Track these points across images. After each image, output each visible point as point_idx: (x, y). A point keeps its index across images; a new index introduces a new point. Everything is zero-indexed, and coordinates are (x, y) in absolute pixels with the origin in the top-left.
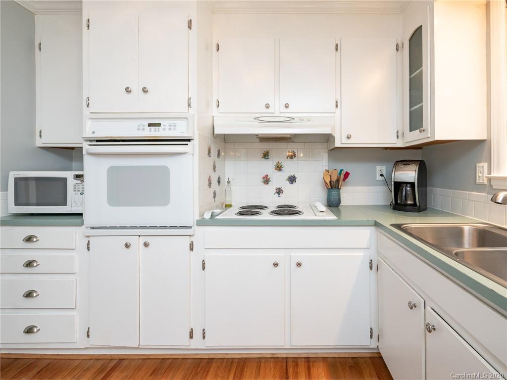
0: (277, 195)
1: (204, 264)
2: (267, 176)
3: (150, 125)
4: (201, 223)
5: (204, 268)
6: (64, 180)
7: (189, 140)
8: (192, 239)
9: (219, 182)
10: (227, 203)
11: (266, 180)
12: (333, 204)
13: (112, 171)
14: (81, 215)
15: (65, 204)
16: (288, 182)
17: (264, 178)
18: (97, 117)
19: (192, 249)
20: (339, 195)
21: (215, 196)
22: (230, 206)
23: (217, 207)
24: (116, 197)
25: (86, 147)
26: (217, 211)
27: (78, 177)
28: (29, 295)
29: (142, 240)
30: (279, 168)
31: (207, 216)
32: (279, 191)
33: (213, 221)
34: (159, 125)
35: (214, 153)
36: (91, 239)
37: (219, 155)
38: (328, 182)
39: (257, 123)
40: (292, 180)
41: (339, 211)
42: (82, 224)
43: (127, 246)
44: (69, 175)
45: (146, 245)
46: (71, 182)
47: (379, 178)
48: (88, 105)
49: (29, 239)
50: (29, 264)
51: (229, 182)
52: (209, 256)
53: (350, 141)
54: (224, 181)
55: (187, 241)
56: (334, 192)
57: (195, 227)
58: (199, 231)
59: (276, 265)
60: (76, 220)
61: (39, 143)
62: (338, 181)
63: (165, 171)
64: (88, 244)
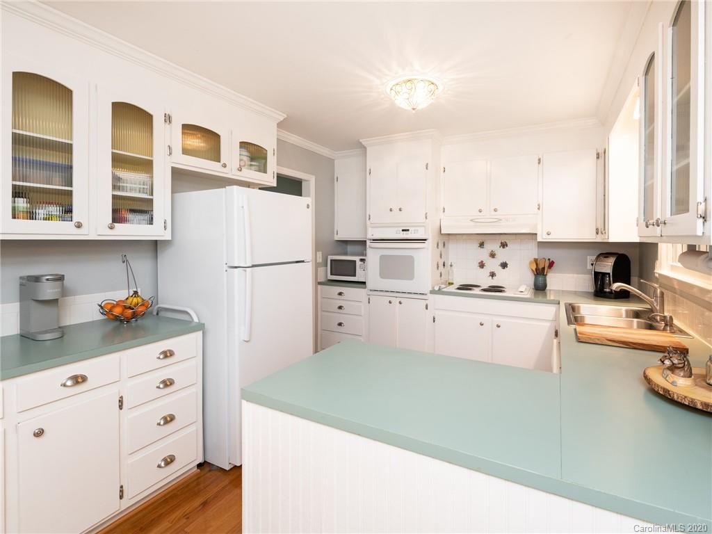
0: (491, 277)
1: (434, 318)
2: (482, 261)
3: (403, 230)
4: (433, 292)
5: (434, 321)
6: (354, 262)
7: (425, 240)
8: (427, 302)
9: (444, 265)
10: (451, 281)
11: (482, 265)
12: (540, 288)
13: (382, 257)
14: (364, 283)
15: (355, 276)
16: (500, 268)
17: (479, 263)
18: (375, 226)
19: (427, 309)
20: (545, 280)
21: (441, 276)
22: (452, 284)
23: (442, 284)
24: (384, 274)
25: (368, 243)
26: (443, 286)
27: (362, 260)
28: (340, 324)
29: (399, 300)
30: (493, 255)
31: (437, 288)
32: (493, 275)
33: (440, 292)
34: (408, 230)
35: (441, 245)
36: (371, 297)
37: (444, 245)
38: (534, 270)
39: (472, 223)
40: (504, 265)
41: (545, 293)
42: (365, 288)
43: (390, 302)
44: (357, 259)
45: (400, 303)
46: (358, 263)
47: (589, 267)
48: (369, 219)
49: (340, 294)
50: (340, 308)
51: (451, 266)
52: (438, 314)
53: (549, 237)
54: (448, 264)
55: (424, 303)
56: (541, 279)
57: (429, 295)
58: (432, 297)
59: (482, 324)
60: (362, 286)
61: (337, 238)
62: (544, 268)
63: (411, 259)
64: (369, 299)
